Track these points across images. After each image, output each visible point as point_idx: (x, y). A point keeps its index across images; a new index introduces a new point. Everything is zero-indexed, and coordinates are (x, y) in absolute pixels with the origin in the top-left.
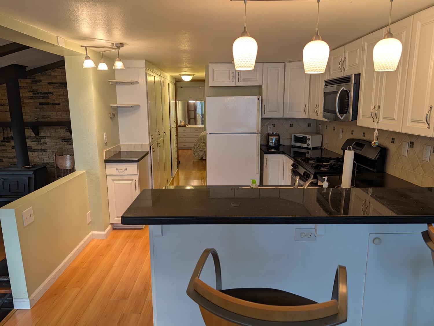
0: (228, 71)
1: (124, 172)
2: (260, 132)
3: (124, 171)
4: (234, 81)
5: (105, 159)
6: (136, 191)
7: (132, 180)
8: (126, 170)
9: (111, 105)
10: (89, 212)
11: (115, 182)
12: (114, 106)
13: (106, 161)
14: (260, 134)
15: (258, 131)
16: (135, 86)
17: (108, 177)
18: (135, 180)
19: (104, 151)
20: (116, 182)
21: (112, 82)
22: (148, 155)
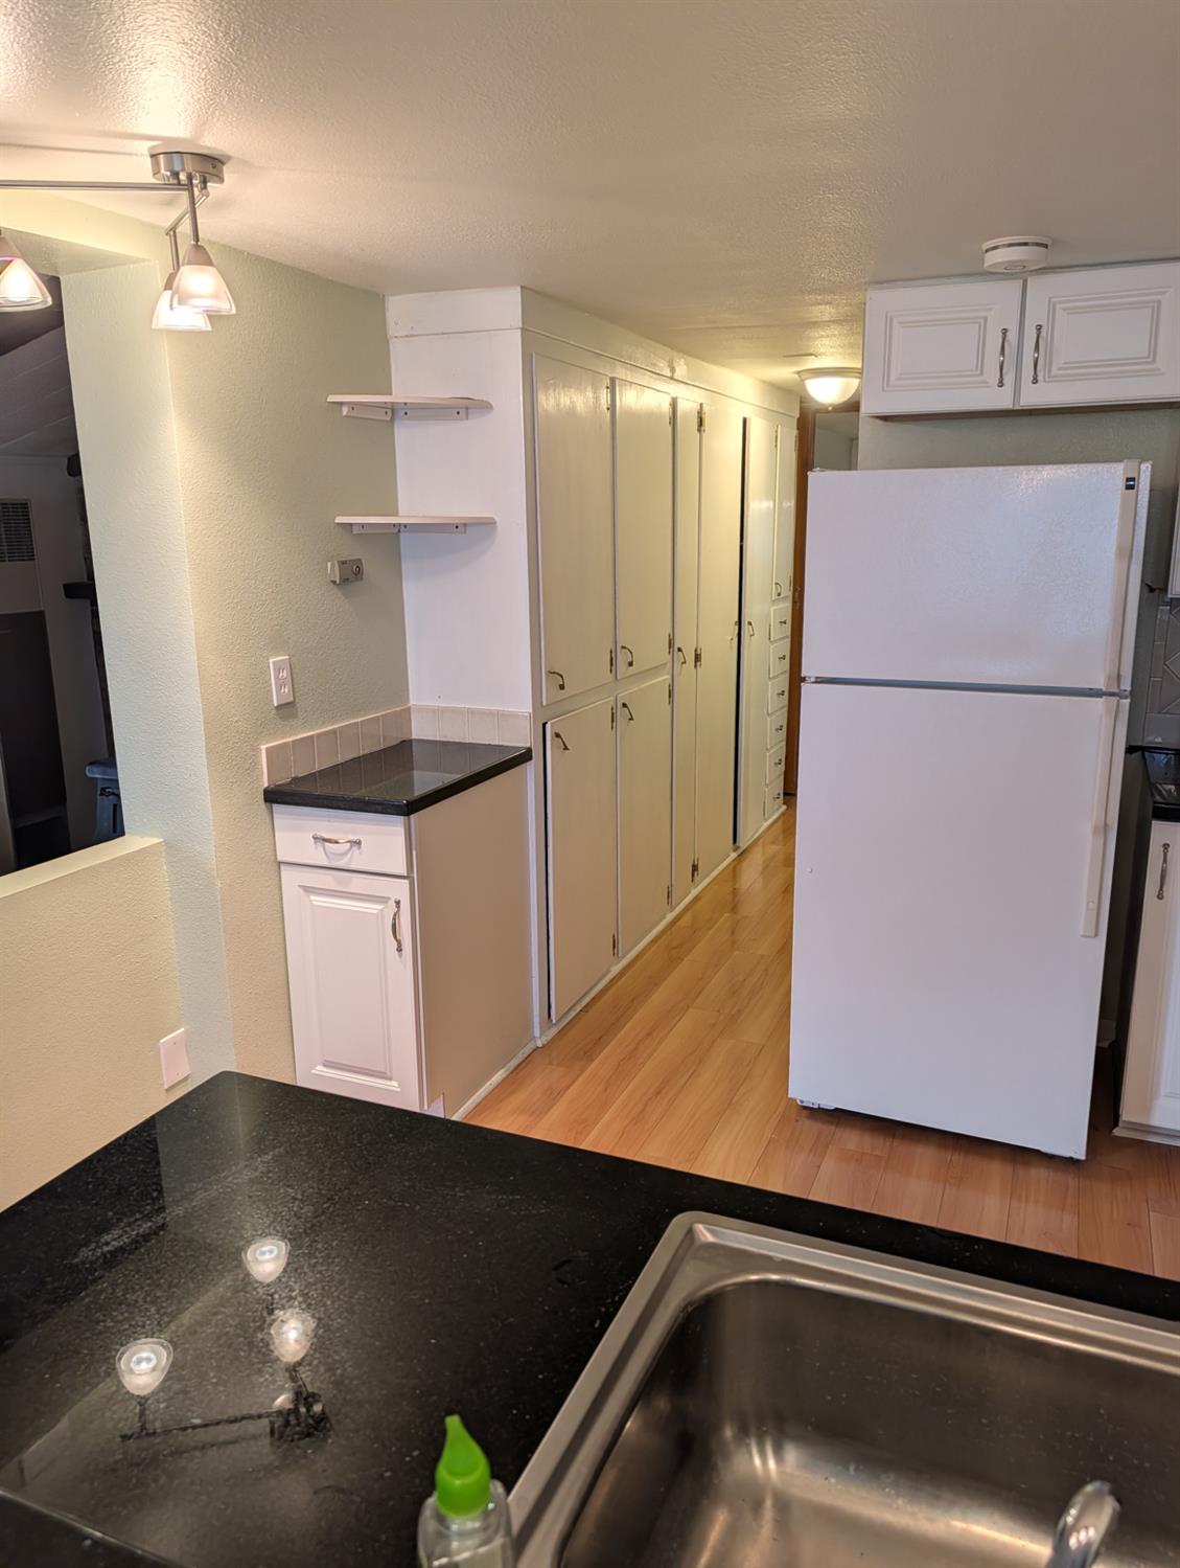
0: (977, 325)
1: (349, 855)
2: (1127, 686)
3: (346, 853)
4: (1009, 379)
5: (266, 785)
6: (400, 956)
7: (384, 900)
8: (355, 848)
9: (339, 520)
10: (179, 1031)
11: (312, 897)
12: (363, 525)
13: (274, 796)
14: (1127, 702)
15: (1109, 678)
16: (475, 423)
17: (286, 872)
18: (398, 903)
19: (263, 748)
20: (316, 899)
21: (353, 406)
22: (528, 763)
